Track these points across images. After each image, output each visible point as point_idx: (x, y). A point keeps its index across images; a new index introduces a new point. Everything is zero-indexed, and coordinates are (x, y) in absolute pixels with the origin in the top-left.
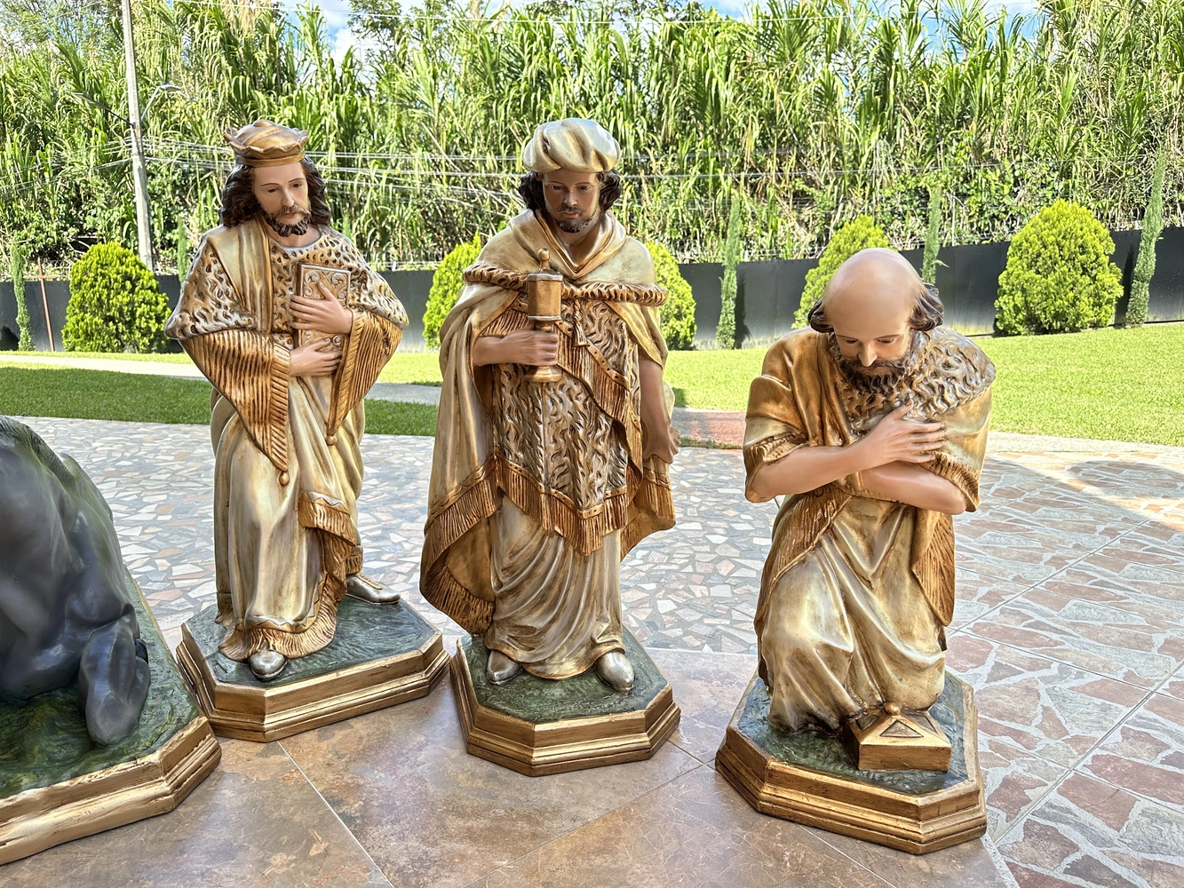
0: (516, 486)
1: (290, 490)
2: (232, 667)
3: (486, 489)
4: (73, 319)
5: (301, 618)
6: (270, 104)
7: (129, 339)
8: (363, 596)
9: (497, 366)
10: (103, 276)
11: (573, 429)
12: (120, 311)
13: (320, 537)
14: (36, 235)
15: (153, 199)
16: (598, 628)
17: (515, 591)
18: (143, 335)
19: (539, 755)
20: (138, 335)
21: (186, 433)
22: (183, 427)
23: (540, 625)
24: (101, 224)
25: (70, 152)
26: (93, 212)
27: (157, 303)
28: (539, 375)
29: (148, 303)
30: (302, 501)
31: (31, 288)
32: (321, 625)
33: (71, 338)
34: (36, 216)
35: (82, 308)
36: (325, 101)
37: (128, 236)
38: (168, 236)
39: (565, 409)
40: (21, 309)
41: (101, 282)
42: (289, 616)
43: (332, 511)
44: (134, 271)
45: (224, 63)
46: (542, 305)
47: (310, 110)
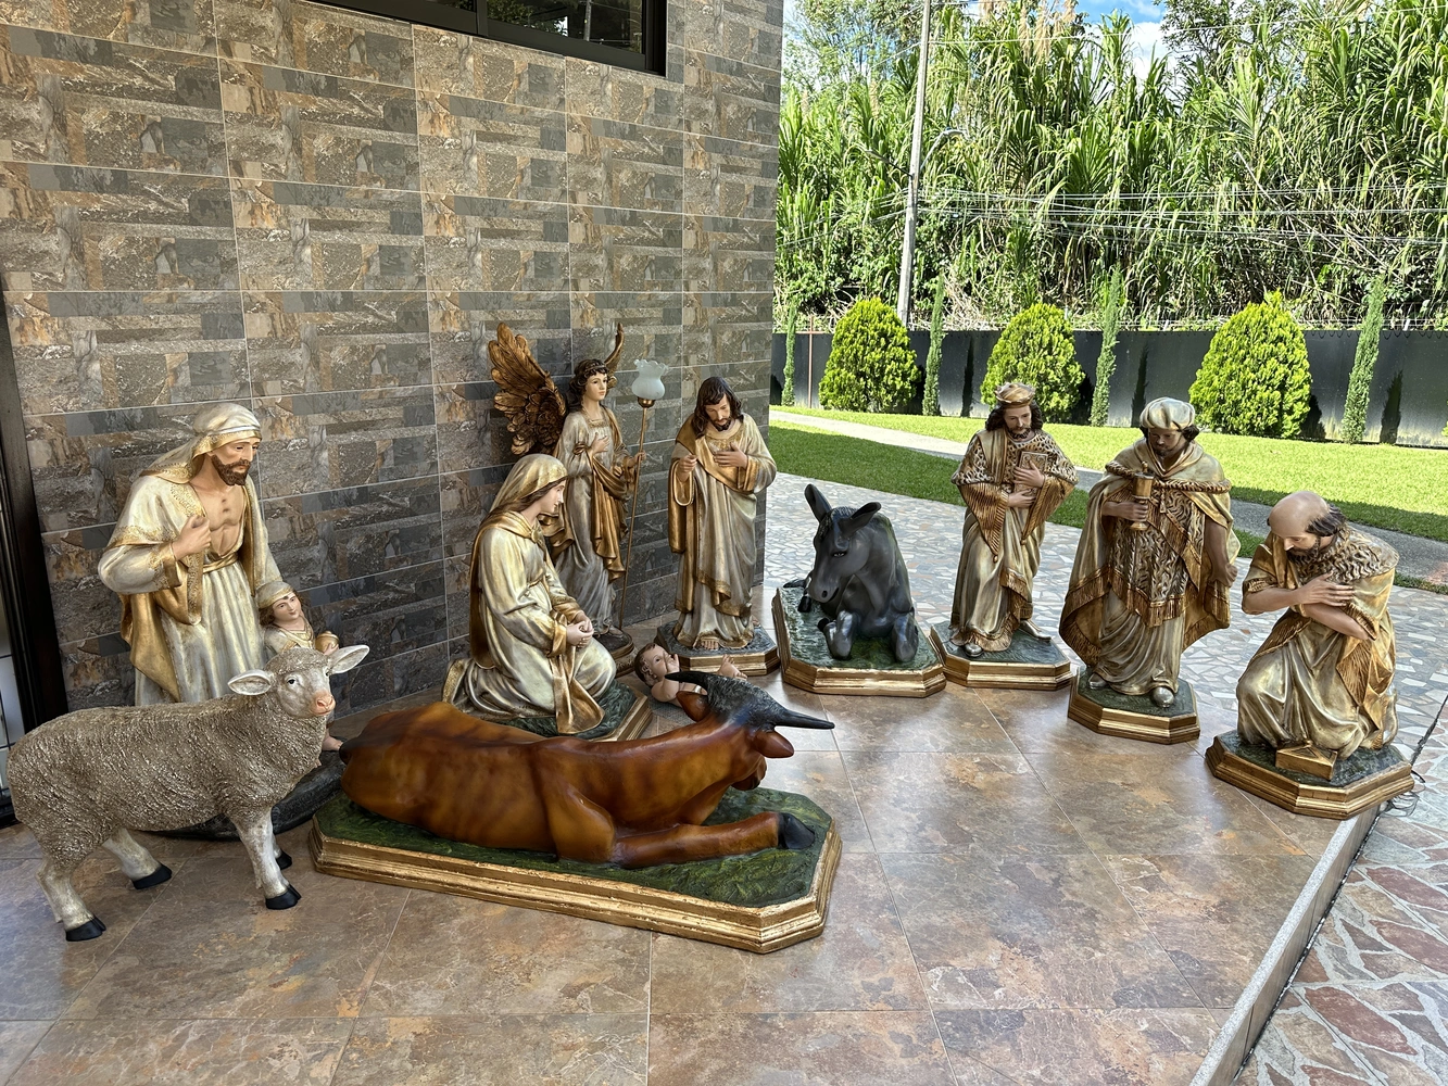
0: (1117, 583)
1: (997, 565)
2: (955, 649)
3: (1100, 582)
4: (830, 374)
5: (993, 632)
6: (1054, 139)
7: (875, 394)
8: (1030, 633)
9: (1115, 518)
10: (862, 332)
11: (1153, 558)
12: (872, 367)
13: (1009, 594)
14: (808, 285)
15: (918, 246)
16: (1156, 672)
17: (1110, 641)
18: (888, 392)
19: (1102, 723)
20: (883, 391)
21: (928, 507)
22: (926, 502)
23: (1121, 662)
24: (866, 273)
25: (849, 200)
26: (860, 261)
27: (906, 361)
28: (1134, 526)
29: (898, 360)
30: (1003, 572)
31: (800, 340)
32: (1003, 639)
33: (827, 390)
34: (811, 265)
35: (840, 364)
36: (1117, 130)
37: (888, 286)
38: (926, 285)
39: (1150, 545)
40: (789, 361)
41: (860, 338)
42: (987, 630)
43: (1017, 580)
44: (889, 327)
45: (1011, 96)
46: (1139, 491)
47: (1098, 142)
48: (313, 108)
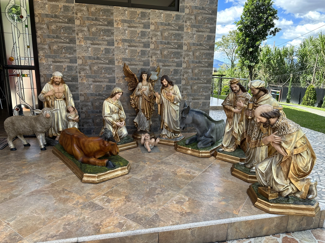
30: (233, 131)
48: (92, 23)
